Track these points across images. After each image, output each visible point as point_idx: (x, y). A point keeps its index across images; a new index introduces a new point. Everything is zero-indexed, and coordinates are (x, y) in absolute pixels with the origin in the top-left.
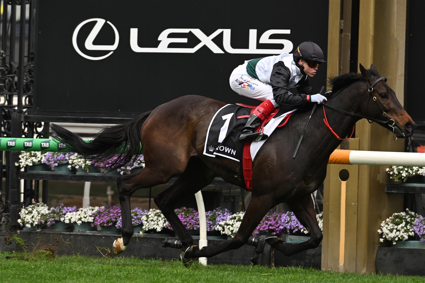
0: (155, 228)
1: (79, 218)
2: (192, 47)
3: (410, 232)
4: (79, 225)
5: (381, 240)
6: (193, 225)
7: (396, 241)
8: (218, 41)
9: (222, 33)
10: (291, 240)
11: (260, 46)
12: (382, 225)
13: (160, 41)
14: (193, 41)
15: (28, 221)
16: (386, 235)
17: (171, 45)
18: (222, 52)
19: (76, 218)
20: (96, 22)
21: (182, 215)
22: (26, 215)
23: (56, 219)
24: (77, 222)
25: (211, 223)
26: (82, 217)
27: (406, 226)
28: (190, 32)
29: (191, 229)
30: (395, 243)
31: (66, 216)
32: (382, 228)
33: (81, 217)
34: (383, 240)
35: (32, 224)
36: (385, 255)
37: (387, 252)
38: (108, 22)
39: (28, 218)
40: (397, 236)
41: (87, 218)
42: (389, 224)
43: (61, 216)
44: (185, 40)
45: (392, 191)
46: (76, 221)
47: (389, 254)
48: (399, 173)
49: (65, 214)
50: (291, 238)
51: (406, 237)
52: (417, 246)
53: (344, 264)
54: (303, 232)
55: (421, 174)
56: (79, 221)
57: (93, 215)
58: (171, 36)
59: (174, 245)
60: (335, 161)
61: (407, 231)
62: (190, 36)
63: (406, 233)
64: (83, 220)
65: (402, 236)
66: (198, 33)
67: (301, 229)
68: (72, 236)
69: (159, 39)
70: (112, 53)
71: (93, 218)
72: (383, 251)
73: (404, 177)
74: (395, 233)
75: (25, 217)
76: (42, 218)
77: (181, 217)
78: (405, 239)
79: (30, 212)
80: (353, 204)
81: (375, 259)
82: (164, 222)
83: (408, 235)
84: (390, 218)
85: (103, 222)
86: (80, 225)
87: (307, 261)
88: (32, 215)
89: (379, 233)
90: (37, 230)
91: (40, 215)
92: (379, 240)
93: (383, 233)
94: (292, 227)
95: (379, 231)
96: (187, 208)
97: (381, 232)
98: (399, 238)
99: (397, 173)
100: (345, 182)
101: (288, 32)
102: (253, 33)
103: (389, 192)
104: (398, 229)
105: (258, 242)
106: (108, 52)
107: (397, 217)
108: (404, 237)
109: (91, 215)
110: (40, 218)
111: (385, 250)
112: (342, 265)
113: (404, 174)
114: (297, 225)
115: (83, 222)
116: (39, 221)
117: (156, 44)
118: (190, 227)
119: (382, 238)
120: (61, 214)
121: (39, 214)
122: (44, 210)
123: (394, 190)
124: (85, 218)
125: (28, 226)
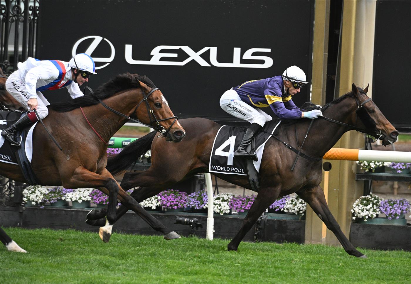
0: (150, 206)
1: (79, 197)
2: (182, 61)
3: (377, 212)
4: (79, 203)
5: (354, 218)
6: (183, 204)
7: (367, 219)
8: (206, 56)
9: (209, 50)
10: (271, 217)
11: (243, 61)
12: (354, 206)
13: (153, 56)
14: (183, 56)
15: (33, 199)
16: (358, 214)
17: (162, 59)
18: (209, 65)
19: (77, 198)
20: (94, 39)
21: (172, 196)
22: (30, 195)
23: (58, 198)
24: (79, 201)
25: (199, 202)
26: (82, 196)
27: (373, 207)
28: (180, 49)
29: (182, 207)
30: (366, 220)
31: (66, 196)
32: (353, 208)
33: (80, 197)
34: (356, 218)
35: (36, 202)
36: (358, 230)
37: (359, 227)
38: (105, 39)
39: (32, 197)
40: (368, 215)
41: (87, 197)
42: (360, 205)
43: (62, 196)
44: (175, 55)
45: (362, 179)
46: (77, 200)
47: (361, 229)
48: (369, 165)
49: (65, 194)
50: (271, 215)
51: (375, 216)
52: (383, 222)
53: (326, 237)
54: (283, 211)
55: (386, 166)
56: (80, 200)
57: (91, 195)
58: (162, 51)
59: (184, 222)
60: (346, 158)
61: (374, 211)
62: (180, 52)
63: (374, 213)
64: (83, 199)
65: (371, 215)
66: (187, 49)
67: (281, 208)
68: (73, 212)
69: (152, 54)
70: (108, 64)
71: (91, 197)
72: (356, 226)
73: (373, 168)
74: (366, 212)
75: (29, 197)
76: (45, 197)
77: (172, 198)
78: (374, 217)
79: (33, 192)
80: (335, 189)
81: (349, 233)
82: (157, 201)
83: (376, 214)
84: (358, 200)
85: (102, 201)
86: (81, 203)
87: (288, 234)
88: (36, 194)
89: (352, 212)
90: (41, 207)
91: (42, 195)
92: (352, 218)
93: (355, 212)
94: (274, 207)
95: (352, 211)
96: (174, 190)
97: (353, 211)
98: (369, 216)
99: (367, 165)
100: (328, 172)
101: (269, 50)
102: (237, 51)
103: (358, 179)
104: (367, 209)
105: (261, 220)
106: (105, 63)
107: (364, 199)
108: (373, 216)
109: (89, 195)
110: (43, 197)
111: (357, 226)
112: (324, 238)
113: (373, 165)
114: (278, 205)
115: (83, 201)
116: (42, 200)
117: (149, 57)
118: (181, 206)
119: (354, 216)
120: (62, 193)
121: (41, 193)
122: (45, 190)
123: (363, 178)
124: (85, 197)
125: (34, 203)
